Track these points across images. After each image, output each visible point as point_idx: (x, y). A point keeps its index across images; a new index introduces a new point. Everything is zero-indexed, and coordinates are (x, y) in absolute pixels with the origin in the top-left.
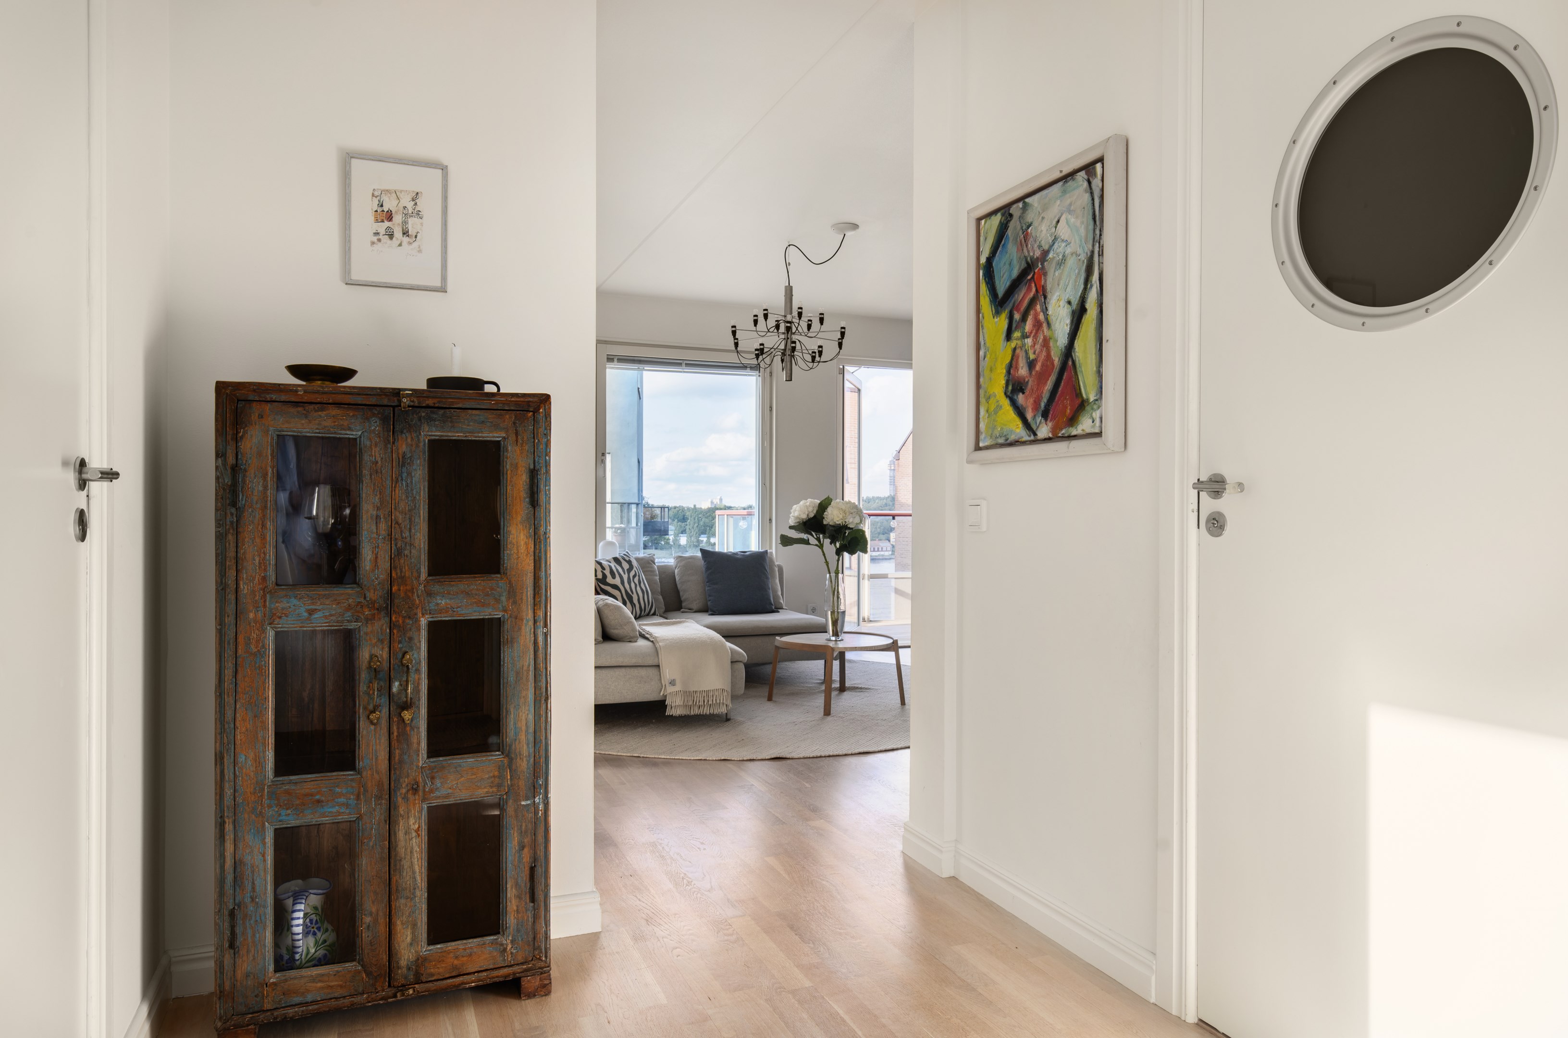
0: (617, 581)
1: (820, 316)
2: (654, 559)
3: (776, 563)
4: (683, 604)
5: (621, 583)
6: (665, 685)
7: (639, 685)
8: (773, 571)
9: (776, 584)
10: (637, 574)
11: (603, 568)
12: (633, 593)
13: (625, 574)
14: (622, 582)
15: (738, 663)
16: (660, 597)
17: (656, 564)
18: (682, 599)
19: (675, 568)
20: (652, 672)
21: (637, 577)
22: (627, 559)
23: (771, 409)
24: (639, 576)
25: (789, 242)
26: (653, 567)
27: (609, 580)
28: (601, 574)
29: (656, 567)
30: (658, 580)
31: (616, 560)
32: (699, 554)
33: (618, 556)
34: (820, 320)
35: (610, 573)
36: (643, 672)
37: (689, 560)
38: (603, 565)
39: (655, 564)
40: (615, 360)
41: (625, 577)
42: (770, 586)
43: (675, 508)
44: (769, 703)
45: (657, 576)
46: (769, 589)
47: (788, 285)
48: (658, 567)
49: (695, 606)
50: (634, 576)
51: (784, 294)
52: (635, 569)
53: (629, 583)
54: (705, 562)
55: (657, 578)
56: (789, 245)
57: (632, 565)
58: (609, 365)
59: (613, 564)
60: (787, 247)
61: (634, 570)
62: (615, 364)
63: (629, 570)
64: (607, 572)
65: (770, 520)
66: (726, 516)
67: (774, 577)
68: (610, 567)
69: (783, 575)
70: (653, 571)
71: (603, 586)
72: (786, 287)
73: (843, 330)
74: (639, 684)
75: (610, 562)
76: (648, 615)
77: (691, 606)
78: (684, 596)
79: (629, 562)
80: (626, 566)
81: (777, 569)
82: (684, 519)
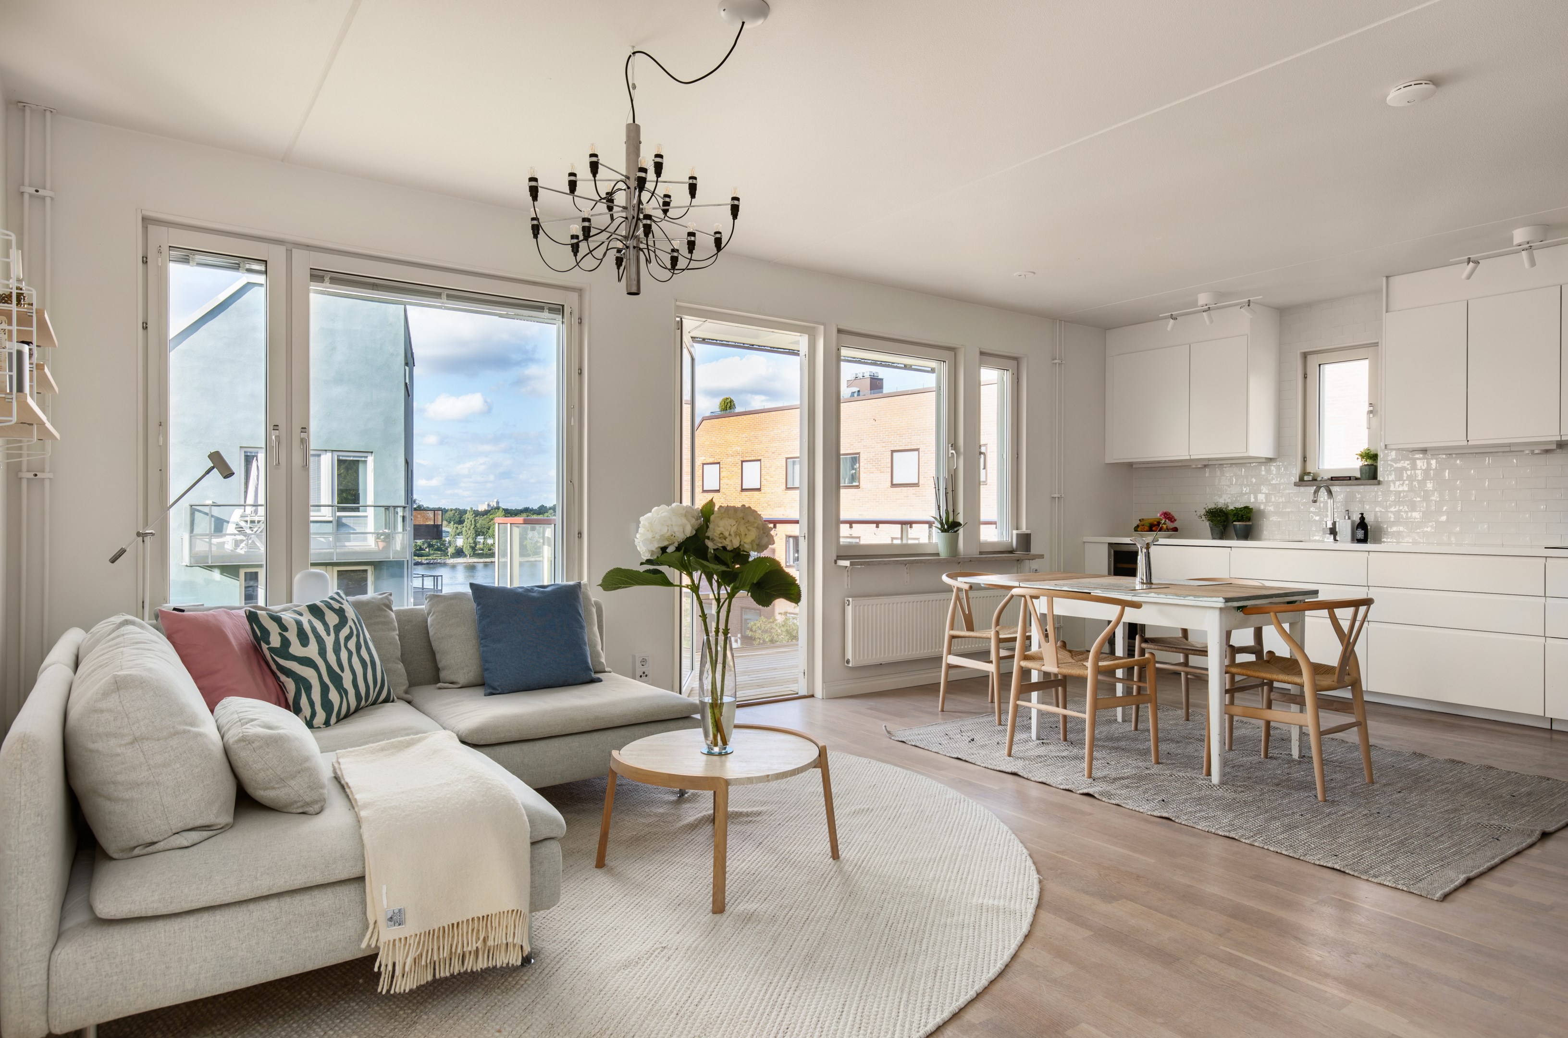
0: (312, 651)
1: (691, 181)
2: (390, 602)
3: (593, 599)
4: (443, 675)
5: (319, 654)
6: (375, 922)
7: (314, 935)
8: (589, 613)
9: (594, 634)
10: (355, 632)
11: (283, 628)
12: (342, 670)
13: (329, 634)
14: (322, 652)
15: (547, 843)
16: (400, 666)
17: (394, 609)
18: (440, 666)
19: (428, 614)
20: (347, 894)
21: (354, 639)
22: (336, 606)
23: (580, 373)
24: (358, 636)
25: (633, 47)
26: (388, 616)
27: (296, 649)
28: (279, 639)
29: (393, 615)
30: (397, 637)
31: (314, 610)
32: (468, 590)
33: (318, 603)
34: (690, 188)
35: (298, 636)
36: (325, 900)
37: (452, 601)
38: (283, 622)
39: (392, 610)
40: (327, 279)
41: (329, 641)
42: (586, 640)
43: (451, 510)
44: (599, 872)
45: (394, 630)
46: (585, 644)
47: (632, 122)
48: (398, 613)
49: (462, 679)
50: (348, 638)
51: (624, 139)
52: (350, 623)
53: (337, 651)
54: (478, 605)
55: (395, 634)
56: (634, 53)
57: (346, 617)
58: (314, 286)
59: (306, 619)
60: (630, 56)
61: (348, 626)
62: (327, 286)
63: (338, 628)
64: (292, 636)
65: (580, 534)
66: (509, 525)
67: (591, 624)
68: (299, 624)
69: (602, 617)
70: (388, 623)
71: (282, 662)
72: (628, 125)
73: (736, 202)
74: (314, 931)
75: (301, 615)
76: (374, 703)
77: (453, 678)
78: (443, 661)
79: (340, 612)
80: (332, 619)
81: (594, 610)
82: (460, 521)
